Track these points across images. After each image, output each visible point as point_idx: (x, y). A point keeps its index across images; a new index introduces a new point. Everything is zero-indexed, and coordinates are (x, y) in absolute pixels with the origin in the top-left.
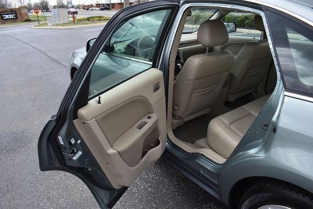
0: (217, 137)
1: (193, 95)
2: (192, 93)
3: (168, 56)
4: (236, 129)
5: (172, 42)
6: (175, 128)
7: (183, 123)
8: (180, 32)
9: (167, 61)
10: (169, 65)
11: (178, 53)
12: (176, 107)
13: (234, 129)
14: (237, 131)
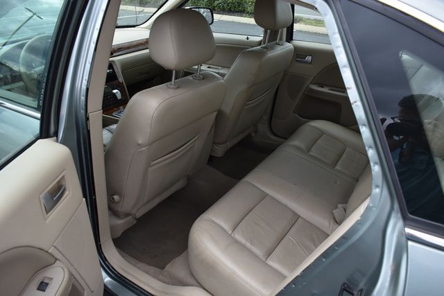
0: (212, 268)
1: (151, 169)
2: (149, 165)
3: (83, 98)
4: (246, 240)
5: (88, 66)
6: (119, 234)
7: (135, 222)
8: (110, 22)
9: (83, 112)
10: (87, 119)
11: (111, 66)
12: (116, 197)
13: (243, 241)
14: (248, 245)
